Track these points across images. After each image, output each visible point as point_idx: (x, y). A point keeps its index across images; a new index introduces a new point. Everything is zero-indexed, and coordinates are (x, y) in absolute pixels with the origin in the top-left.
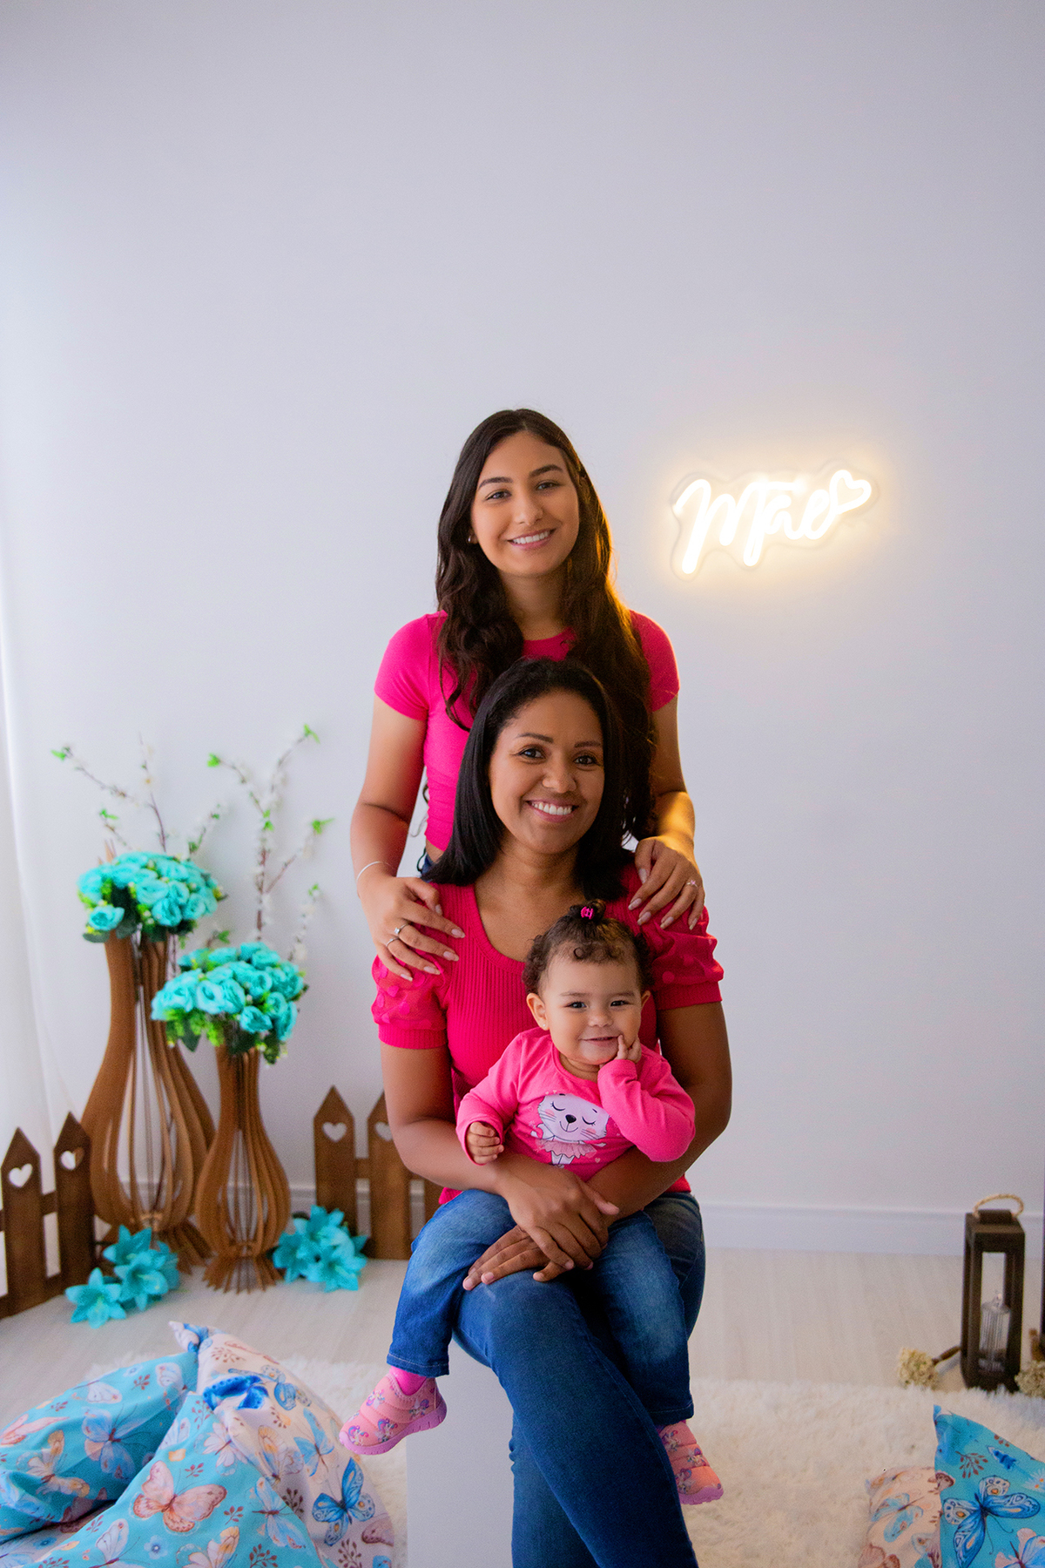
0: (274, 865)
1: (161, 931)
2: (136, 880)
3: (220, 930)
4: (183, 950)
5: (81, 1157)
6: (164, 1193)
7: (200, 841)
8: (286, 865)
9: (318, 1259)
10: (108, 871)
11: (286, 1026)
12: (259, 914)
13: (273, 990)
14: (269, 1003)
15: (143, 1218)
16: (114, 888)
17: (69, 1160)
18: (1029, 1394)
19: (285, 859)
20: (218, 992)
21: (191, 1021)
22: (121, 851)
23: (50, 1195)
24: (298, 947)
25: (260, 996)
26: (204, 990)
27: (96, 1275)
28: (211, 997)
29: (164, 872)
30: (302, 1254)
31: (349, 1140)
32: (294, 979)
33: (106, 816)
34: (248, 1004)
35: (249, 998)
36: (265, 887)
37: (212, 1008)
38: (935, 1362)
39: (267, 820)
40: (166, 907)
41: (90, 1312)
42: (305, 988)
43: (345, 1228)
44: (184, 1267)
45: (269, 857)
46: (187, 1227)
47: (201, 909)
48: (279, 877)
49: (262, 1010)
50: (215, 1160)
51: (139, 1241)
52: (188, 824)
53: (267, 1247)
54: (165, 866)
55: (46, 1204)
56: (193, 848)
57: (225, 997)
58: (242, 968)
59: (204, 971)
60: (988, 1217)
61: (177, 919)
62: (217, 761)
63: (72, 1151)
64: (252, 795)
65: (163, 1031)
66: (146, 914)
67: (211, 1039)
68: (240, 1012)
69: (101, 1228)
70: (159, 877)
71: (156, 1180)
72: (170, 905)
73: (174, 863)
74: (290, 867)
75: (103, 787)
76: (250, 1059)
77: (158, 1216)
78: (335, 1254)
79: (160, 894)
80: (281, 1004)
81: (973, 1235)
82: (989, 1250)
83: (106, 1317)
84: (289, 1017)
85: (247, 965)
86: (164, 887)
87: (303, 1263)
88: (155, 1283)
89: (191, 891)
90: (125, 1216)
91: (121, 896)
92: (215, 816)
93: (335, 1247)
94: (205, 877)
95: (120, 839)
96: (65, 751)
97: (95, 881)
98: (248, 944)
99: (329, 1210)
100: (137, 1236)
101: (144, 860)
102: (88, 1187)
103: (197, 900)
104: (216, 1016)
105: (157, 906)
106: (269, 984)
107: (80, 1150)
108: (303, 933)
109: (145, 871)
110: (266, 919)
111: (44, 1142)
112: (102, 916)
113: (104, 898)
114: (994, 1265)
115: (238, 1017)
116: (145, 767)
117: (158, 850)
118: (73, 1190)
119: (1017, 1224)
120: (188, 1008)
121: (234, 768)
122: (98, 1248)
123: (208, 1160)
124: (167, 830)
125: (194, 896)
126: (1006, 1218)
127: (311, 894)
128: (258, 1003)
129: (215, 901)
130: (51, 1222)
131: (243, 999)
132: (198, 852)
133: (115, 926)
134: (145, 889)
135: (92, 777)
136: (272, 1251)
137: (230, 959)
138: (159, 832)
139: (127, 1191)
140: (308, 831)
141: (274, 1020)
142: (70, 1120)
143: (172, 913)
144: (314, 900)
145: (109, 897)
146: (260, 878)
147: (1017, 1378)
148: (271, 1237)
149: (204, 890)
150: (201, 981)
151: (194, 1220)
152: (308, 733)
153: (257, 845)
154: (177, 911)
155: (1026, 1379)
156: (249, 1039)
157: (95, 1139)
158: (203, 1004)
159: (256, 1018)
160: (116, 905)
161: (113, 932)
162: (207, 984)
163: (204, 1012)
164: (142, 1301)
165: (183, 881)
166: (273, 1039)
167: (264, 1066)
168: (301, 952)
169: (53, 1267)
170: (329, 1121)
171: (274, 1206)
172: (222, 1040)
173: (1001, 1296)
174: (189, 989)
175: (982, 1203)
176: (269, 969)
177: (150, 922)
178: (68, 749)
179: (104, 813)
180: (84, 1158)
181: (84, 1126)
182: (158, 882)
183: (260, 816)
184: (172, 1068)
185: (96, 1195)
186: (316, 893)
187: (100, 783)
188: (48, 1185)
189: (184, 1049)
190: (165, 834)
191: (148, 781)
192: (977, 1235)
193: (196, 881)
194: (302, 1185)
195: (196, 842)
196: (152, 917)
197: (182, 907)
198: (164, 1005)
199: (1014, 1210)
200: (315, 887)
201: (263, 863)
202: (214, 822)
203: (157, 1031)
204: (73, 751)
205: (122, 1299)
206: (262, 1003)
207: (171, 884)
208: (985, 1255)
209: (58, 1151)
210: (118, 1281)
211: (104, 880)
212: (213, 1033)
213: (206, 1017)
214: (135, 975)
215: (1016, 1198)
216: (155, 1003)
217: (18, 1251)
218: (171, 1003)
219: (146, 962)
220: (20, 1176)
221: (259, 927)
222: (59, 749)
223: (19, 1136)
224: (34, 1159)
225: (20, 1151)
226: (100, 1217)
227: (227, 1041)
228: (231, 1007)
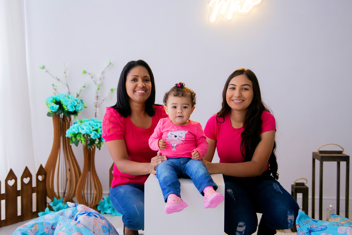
0: (100, 100)
1: (69, 113)
2: (62, 99)
5: (43, 178)
8: (103, 100)
9: (110, 208)
10: (54, 96)
12: (96, 113)
14: (99, 131)
16: (56, 101)
17: (40, 178)
19: (103, 99)
20: (85, 128)
21: (77, 136)
23: (35, 187)
25: (97, 129)
26: (81, 127)
27: (47, 209)
28: (83, 129)
29: (70, 98)
30: (105, 206)
33: (54, 86)
34: (93, 130)
36: (97, 106)
37: (83, 132)
39: (98, 87)
40: (71, 106)
45: (99, 98)
47: (80, 108)
48: (101, 103)
49: (97, 132)
50: (82, 179)
51: (59, 202)
52: (76, 89)
53: (96, 204)
55: (33, 190)
57: (87, 129)
58: (92, 122)
59: (81, 122)
61: (74, 109)
62: (85, 72)
63: (41, 175)
64: (94, 81)
66: (65, 107)
67: (82, 143)
68: (91, 133)
69: (48, 200)
72: (72, 105)
74: (104, 101)
75: (53, 77)
76: (93, 149)
79: (69, 103)
81: (294, 189)
86: (70, 101)
87: (106, 209)
89: (78, 103)
91: (58, 103)
92: (84, 87)
94: (82, 101)
95: (58, 93)
96: (43, 67)
97: (51, 99)
98: (93, 118)
100: (59, 200)
101: (65, 95)
102: (45, 187)
103: (79, 106)
104: (84, 135)
107: (43, 176)
109: (65, 97)
110: (97, 115)
111: (34, 172)
112: (53, 107)
113: (54, 103)
115: (90, 134)
116: (65, 73)
118: (41, 188)
119: (305, 186)
120: (76, 133)
121: (90, 74)
123: (80, 180)
124: (71, 91)
125: (78, 104)
126: (302, 185)
128: (96, 130)
129: (84, 107)
130: (34, 195)
132: (79, 96)
133: (56, 110)
134: (65, 101)
135: (50, 74)
136: (97, 205)
137: (88, 120)
138: (68, 91)
140: (109, 91)
141: (100, 136)
142: (41, 166)
146: (96, 104)
148: (97, 201)
149: (81, 103)
150: (80, 125)
152: (110, 64)
153: (95, 95)
154: (74, 107)
156: (92, 141)
157: (48, 173)
158: (80, 131)
159: (95, 134)
160: (57, 104)
161: (55, 112)
163: (81, 133)
165: (76, 100)
166: (100, 141)
167: (97, 149)
169: (34, 209)
171: (98, 192)
174: (77, 127)
175: (296, 180)
176: (99, 123)
177: (66, 110)
178: (44, 67)
179: (53, 85)
181: (45, 169)
182: (69, 100)
187: (52, 76)
188: (34, 185)
189: (74, 146)
190: (70, 92)
191: (66, 77)
195: (79, 94)
197: (75, 107)
198: (69, 133)
199: (304, 183)
201: (97, 99)
202: (84, 88)
204: (45, 67)
207: (72, 101)
209: (38, 175)
211: (53, 99)
212: (83, 139)
213: (81, 135)
214: (61, 129)
215: (305, 179)
216: (67, 132)
217: (25, 203)
218: (72, 131)
219: (64, 124)
220: (26, 180)
221: (96, 116)
222: (41, 66)
223: (26, 168)
224: (30, 176)
225: (27, 173)
226: (49, 197)
227: (86, 143)
228: (88, 132)
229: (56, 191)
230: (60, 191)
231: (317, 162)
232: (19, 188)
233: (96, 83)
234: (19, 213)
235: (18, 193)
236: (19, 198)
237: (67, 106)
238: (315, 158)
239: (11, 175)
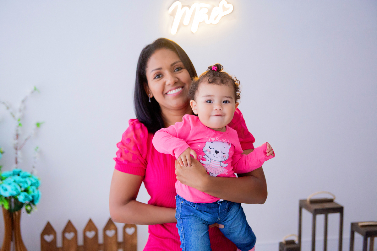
0: (22, 140)
8: (26, 140)
11: (37, 198)
12: (16, 158)
14: (31, 191)
19: (26, 137)
20: (9, 188)
24: (33, 169)
25: (27, 188)
26: (2, 187)
28: (6, 190)
31: (54, 241)
32: (37, 181)
34: (22, 192)
35: (23, 189)
36: (18, 149)
37: (7, 194)
39: (19, 123)
45: (19, 137)
48: (24, 144)
49: (28, 194)
57: (12, 190)
58: (17, 178)
59: (2, 180)
64: (11, 113)
67: (4, 207)
68: (19, 194)
74: (28, 140)
76: (18, 214)
80: (34, 191)
84: (38, 195)
85: (19, 177)
98: (14, 168)
106: (29, 184)
108: (34, 164)
110: (18, 160)
115: (18, 197)
121: (4, 103)
127: (36, 150)
128: (26, 190)
131: (19, 190)
137: (10, 175)
140: (34, 127)
141: (33, 197)
146: (16, 145)
152: (35, 89)
156: (20, 205)
158: (2, 193)
159: (26, 197)
162: (3, 185)
166: (32, 204)
168: (35, 172)
170: (46, 234)
172: (8, 206)
176: (27, 178)
183: (16, 122)
186: (38, 150)
201: (17, 139)
206: (28, 191)
212: (5, 204)
213: (2, 198)
228: (14, 193)
233: (14, 117)
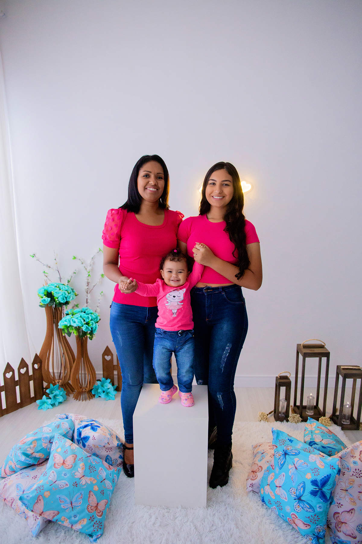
0: (91, 286)
1: (61, 304)
2: (53, 290)
3: (76, 304)
4: (66, 309)
6: (62, 375)
7: (71, 280)
9: (104, 392)
10: (46, 288)
11: (95, 330)
12: (87, 299)
13: (91, 320)
14: (91, 324)
15: (56, 381)
16: (48, 292)
17: (36, 366)
18: (292, 422)
19: (94, 285)
20: (76, 321)
21: (69, 329)
22: (49, 282)
23: (31, 375)
24: (97, 308)
25: (88, 322)
26: (73, 320)
27: (44, 397)
29: (61, 288)
30: (100, 390)
31: (112, 360)
32: (97, 317)
34: (84, 324)
35: (85, 322)
36: (88, 292)
37: (75, 325)
38: (268, 415)
39: (89, 274)
41: (43, 407)
42: (100, 320)
43: (111, 384)
44: (68, 394)
45: (89, 284)
46: (68, 384)
47: (71, 298)
48: (92, 289)
49: (88, 326)
50: (76, 365)
51: (55, 388)
52: (67, 275)
53: (90, 389)
54: (61, 286)
55: (30, 378)
56: (69, 282)
57: (78, 322)
59: (72, 315)
60: (282, 378)
61: (65, 301)
62: (75, 258)
63: (37, 364)
64: (85, 267)
65: (61, 331)
66: (57, 300)
67: (75, 333)
68: (83, 326)
69: (45, 384)
70: (60, 290)
71: (60, 371)
72: (63, 297)
73: (63, 285)
74: (95, 287)
76: (85, 339)
77: (61, 381)
78: (108, 391)
79: (60, 294)
80: (93, 324)
81: (278, 382)
82: (282, 386)
83: (47, 408)
84: (96, 327)
85: (84, 313)
86: (61, 292)
87: (100, 393)
88: (60, 399)
89: (68, 294)
90: (51, 381)
91: (49, 295)
92: (75, 273)
93: (108, 389)
94: (72, 290)
95: (49, 279)
97: (42, 291)
98: (84, 308)
99: (107, 379)
100: (55, 386)
101: (56, 285)
102: (42, 374)
103: (70, 295)
104: (76, 327)
105: (59, 297)
106: (90, 319)
107: (39, 364)
108: (99, 304)
109: (56, 288)
110: (88, 301)
111: (29, 361)
112: (44, 300)
113: (45, 295)
114: (283, 389)
115: (82, 328)
116: (55, 260)
117: (60, 282)
118: (37, 375)
119: (289, 379)
120: (68, 325)
121: (80, 260)
122: (44, 389)
123: (74, 366)
126: (286, 378)
127: (101, 294)
128: (87, 324)
129: (75, 296)
130: (32, 383)
131: (83, 322)
132: (70, 283)
134: (56, 293)
135: (41, 262)
136: (92, 390)
137: (79, 312)
138: (59, 277)
139: (52, 374)
140: (100, 277)
141: (92, 328)
142: (36, 355)
143: (63, 299)
144: (102, 296)
145: (46, 295)
146: (87, 290)
147: (288, 419)
148: (91, 386)
149: (72, 293)
150: (71, 318)
151: (70, 382)
152: (100, 250)
153: (86, 281)
154: (65, 299)
155: (291, 418)
156: (85, 333)
157: (43, 361)
158: (72, 324)
159: (87, 328)
160: (48, 297)
161: (47, 304)
162: (73, 318)
164: (57, 404)
165: (66, 291)
166: (91, 333)
167: (89, 340)
168: (98, 310)
169: (32, 395)
170: (106, 355)
171: (92, 378)
172: (78, 334)
173: (284, 398)
174: (69, 320)
175: (280, 374)
176: (90, 314)
177: (58, 302)
178: (34, 255)
179: (44, 272)
180: (40, 366)
181: (40, 357)
183: (87, 273)
184: (64, 341)
185: (43, 375)
186: (102, 294)
187: (43, 264)
188: (31, 373)
189: (67, 336)
190: (61, 278)
191: (56, 263)
192: (279, 382)
193: (70, 291)
194: (99, 372)
195: (69, 280)
196: (58, 300)
197: (66, 298)
198: (62, 324)
199: (288, 376)
200: (102, 292)
201: (88, 285)
203: (60, 331)
204: (36, 255)
205: (51, 404)
206: (89, 324)
207: (63, 291)
208: (281, 387)
209: (33, 364)
210: (50, 398)
211: (45, 291)
212: (75, 332)
213: (73, 327)
214: (53, 316)
215: (289, 373)
216: (59, 324)
217: (23, 391)
218: (64, 324)
219: (56, 313)
220: (23, 371)
221: (87, 303)
222: (32, 255)
223: (23, 360)
224: (27, 366)
225: (23, 364)
226: (45, 381)
227: (79, 334)
228: (80, 325)
229: (51, 370)
230: (55, 371)
231: (301, 357)
232: (17, 378)
233: (86, 269)
234: (19, 401)
235: (16, 383)
236: (18, 388)
237: (58, 298)
238: (299, 351)
239: (9, 368)
